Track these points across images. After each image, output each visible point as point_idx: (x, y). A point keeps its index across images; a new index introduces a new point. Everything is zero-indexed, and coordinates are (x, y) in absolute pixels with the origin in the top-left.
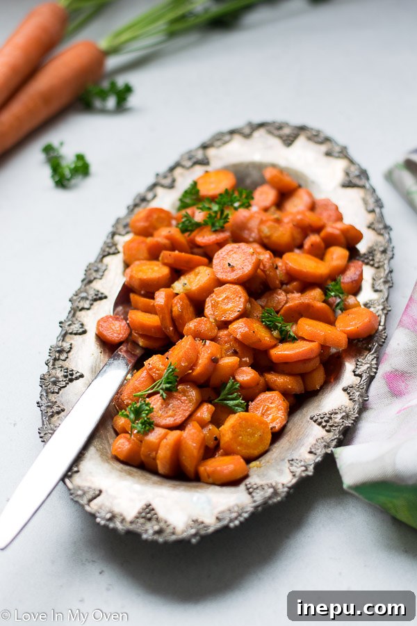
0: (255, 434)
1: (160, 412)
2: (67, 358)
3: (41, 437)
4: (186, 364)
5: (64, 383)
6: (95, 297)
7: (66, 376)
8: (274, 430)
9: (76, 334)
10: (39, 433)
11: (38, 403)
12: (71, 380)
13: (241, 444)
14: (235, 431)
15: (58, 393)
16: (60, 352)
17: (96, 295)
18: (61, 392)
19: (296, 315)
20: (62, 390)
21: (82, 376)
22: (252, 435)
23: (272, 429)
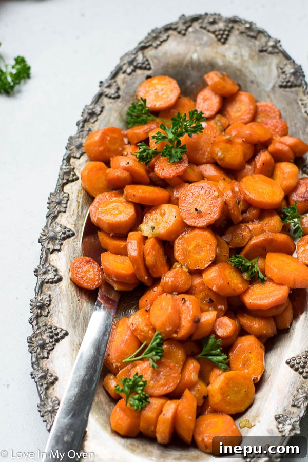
0: (241, 390)
1: (152, 382)
2: (49, 312)
3: (42, 416)
4: (171, 328)
5: (51, 345)
6: (63, 236)
7: (52, 337)
8: (256, 382)
9: (52, 283)
10: (40, 411)
11: (32, 375)
12: (57, 341)
13: (229, 403)
14: (223, 392)
15: (47, 358)
16: (41, 307)
17: (64, 233)
18: (50, 356)
19: (263, 250)
20: (51, 353)
21: (66, 334)
22: (239, 392)
23: (254, 380)
